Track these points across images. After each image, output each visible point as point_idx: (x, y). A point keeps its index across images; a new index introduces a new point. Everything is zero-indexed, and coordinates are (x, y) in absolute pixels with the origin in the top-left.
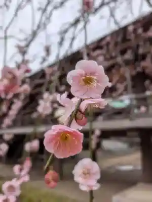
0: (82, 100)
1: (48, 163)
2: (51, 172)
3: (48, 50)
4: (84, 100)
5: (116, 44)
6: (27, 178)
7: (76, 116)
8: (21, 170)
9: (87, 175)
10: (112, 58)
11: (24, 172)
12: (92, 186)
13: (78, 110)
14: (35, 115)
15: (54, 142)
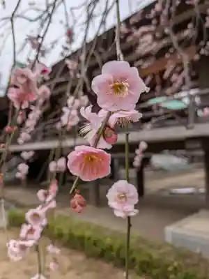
0: (110, 114)
1: (73, 187)
2: (77, 196)
3: (70, 34)
4: (113, 113)
5: (169, 16)
6: (53, 204)
7: (104, 132)
8: (46, 195)
9: (123, 200)
10: (165, 36)
11: (50, 198)
12: (129, 212)
13: (106, 126)
14: (58, 126)
15: (79, 164)
